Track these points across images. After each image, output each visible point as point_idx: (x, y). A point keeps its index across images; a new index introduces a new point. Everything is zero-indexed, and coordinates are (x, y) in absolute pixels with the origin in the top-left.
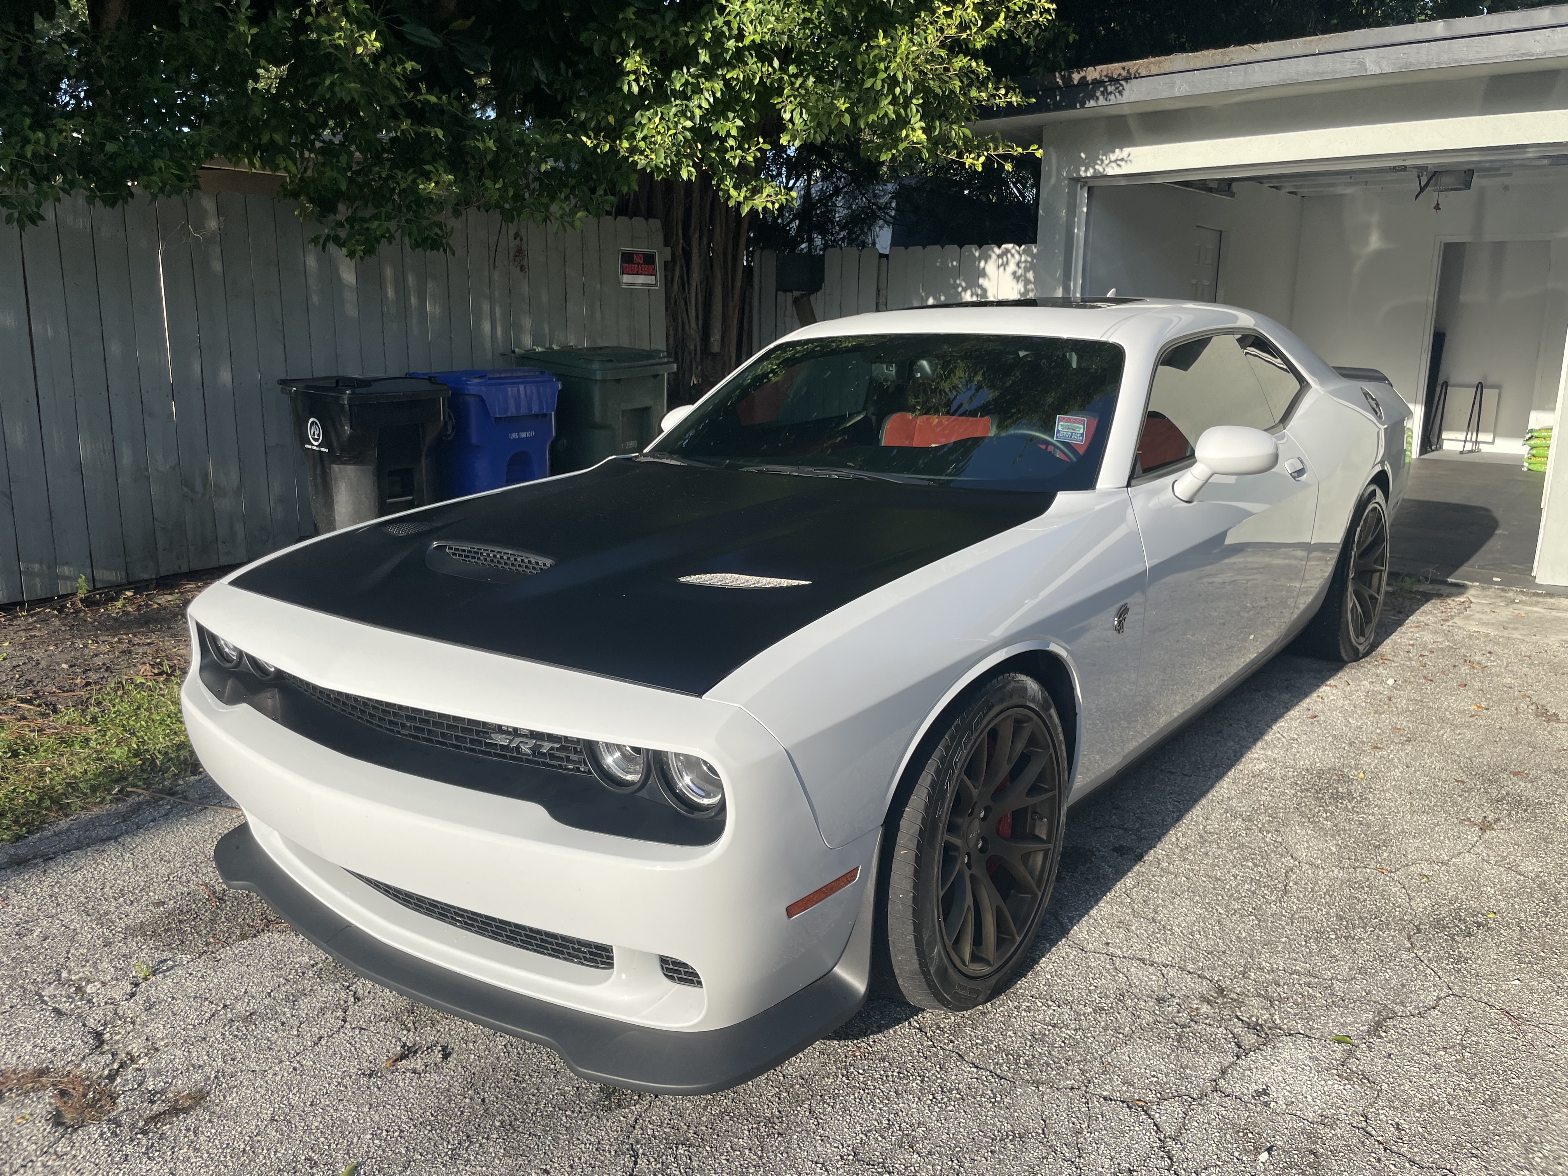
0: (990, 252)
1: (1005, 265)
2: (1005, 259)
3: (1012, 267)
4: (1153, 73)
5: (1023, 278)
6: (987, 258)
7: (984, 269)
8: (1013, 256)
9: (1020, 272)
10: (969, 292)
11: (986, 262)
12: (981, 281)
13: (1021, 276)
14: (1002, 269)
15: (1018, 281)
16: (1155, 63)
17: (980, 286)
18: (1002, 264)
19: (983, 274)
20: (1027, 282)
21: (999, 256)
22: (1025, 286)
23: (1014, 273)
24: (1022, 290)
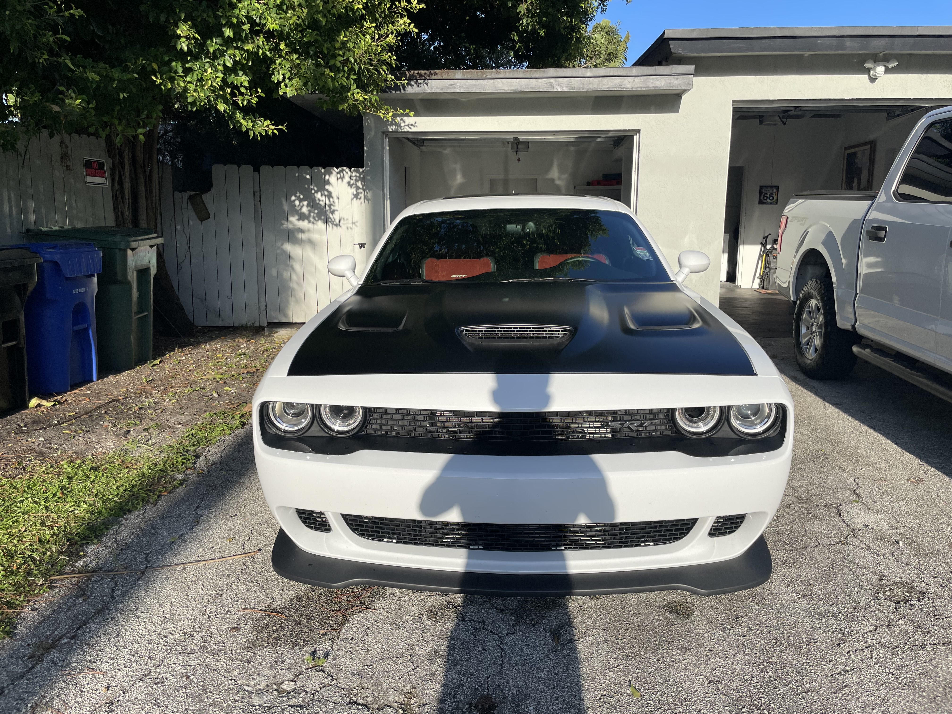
0: (332, 170)
1: (342, 178)
2: (342, 174)
3: (347, 179)
4: (444, 78)
5: (354, 186)
6: (330, 174)
7: (328, 180)
8: (347, 173)
9: (352, 182)
10: (319, 194)
11: (329, 176)
12: (327, 187)
13: (353, 184)
14: (340, 180)
15: (351, 187)
16: (445, 73)
17: (327, 190)
18: (340, 178)
19: (328, 183)
20: (358, 188)
21: (337, 173)
22: (356, 190)
23: (349, 183)
24: (355, 193)
